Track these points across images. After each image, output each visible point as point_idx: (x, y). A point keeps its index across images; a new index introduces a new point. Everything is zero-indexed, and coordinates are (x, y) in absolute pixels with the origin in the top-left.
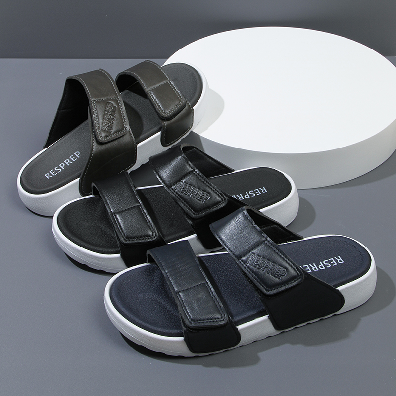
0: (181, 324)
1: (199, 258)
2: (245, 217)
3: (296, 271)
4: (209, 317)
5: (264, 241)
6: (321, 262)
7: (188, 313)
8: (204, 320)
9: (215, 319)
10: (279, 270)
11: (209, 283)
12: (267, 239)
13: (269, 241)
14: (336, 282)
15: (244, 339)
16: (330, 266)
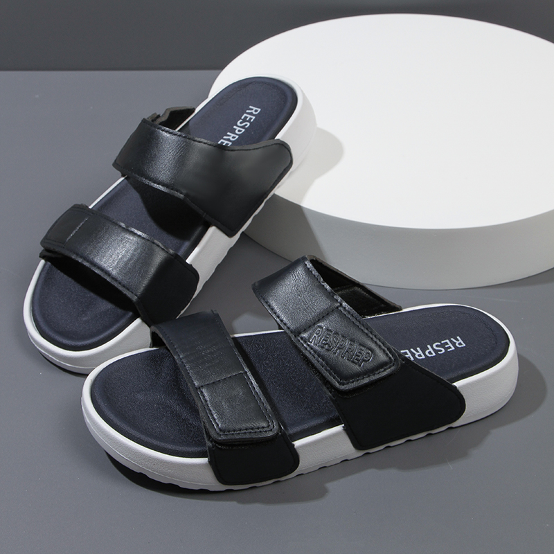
0: (204, 439)
1: (235, 339)
2: (308, 271)
3: (387, 354)
4: (249, 425)
5: (337, 308)
6: (429, 346)
7: (215, 420)
8: (240, 430)
9: (258, 428)
10: (360, 353)
11: (249, 374)
12: (341, 305)
13: (345, 308)
14: (452, 375)
15: (306, 463)
16: (443, 351)
